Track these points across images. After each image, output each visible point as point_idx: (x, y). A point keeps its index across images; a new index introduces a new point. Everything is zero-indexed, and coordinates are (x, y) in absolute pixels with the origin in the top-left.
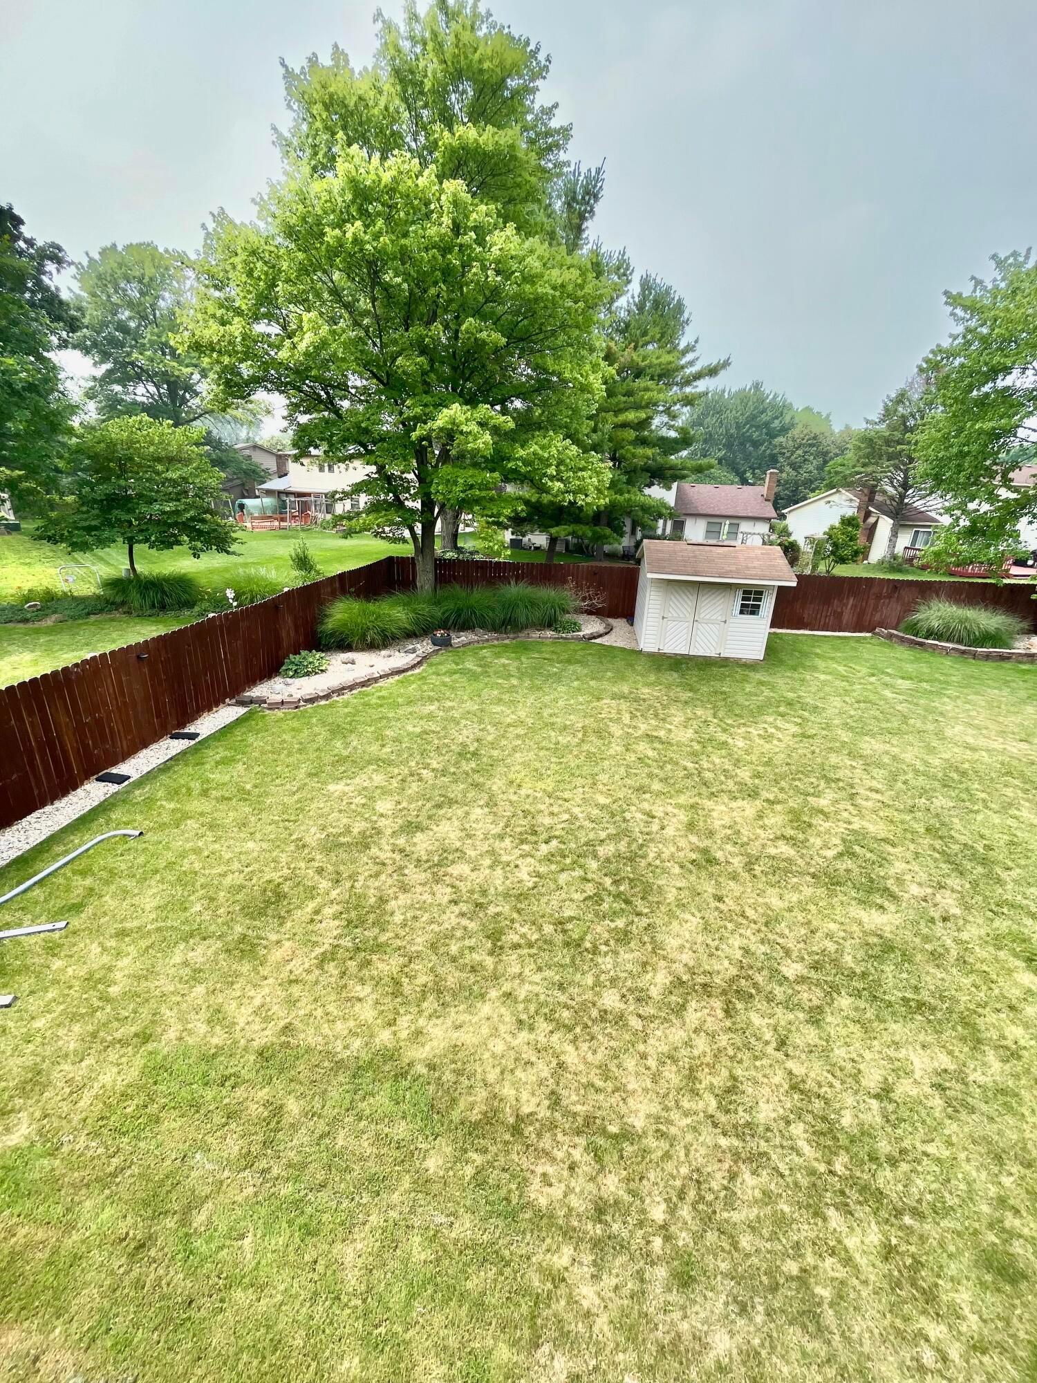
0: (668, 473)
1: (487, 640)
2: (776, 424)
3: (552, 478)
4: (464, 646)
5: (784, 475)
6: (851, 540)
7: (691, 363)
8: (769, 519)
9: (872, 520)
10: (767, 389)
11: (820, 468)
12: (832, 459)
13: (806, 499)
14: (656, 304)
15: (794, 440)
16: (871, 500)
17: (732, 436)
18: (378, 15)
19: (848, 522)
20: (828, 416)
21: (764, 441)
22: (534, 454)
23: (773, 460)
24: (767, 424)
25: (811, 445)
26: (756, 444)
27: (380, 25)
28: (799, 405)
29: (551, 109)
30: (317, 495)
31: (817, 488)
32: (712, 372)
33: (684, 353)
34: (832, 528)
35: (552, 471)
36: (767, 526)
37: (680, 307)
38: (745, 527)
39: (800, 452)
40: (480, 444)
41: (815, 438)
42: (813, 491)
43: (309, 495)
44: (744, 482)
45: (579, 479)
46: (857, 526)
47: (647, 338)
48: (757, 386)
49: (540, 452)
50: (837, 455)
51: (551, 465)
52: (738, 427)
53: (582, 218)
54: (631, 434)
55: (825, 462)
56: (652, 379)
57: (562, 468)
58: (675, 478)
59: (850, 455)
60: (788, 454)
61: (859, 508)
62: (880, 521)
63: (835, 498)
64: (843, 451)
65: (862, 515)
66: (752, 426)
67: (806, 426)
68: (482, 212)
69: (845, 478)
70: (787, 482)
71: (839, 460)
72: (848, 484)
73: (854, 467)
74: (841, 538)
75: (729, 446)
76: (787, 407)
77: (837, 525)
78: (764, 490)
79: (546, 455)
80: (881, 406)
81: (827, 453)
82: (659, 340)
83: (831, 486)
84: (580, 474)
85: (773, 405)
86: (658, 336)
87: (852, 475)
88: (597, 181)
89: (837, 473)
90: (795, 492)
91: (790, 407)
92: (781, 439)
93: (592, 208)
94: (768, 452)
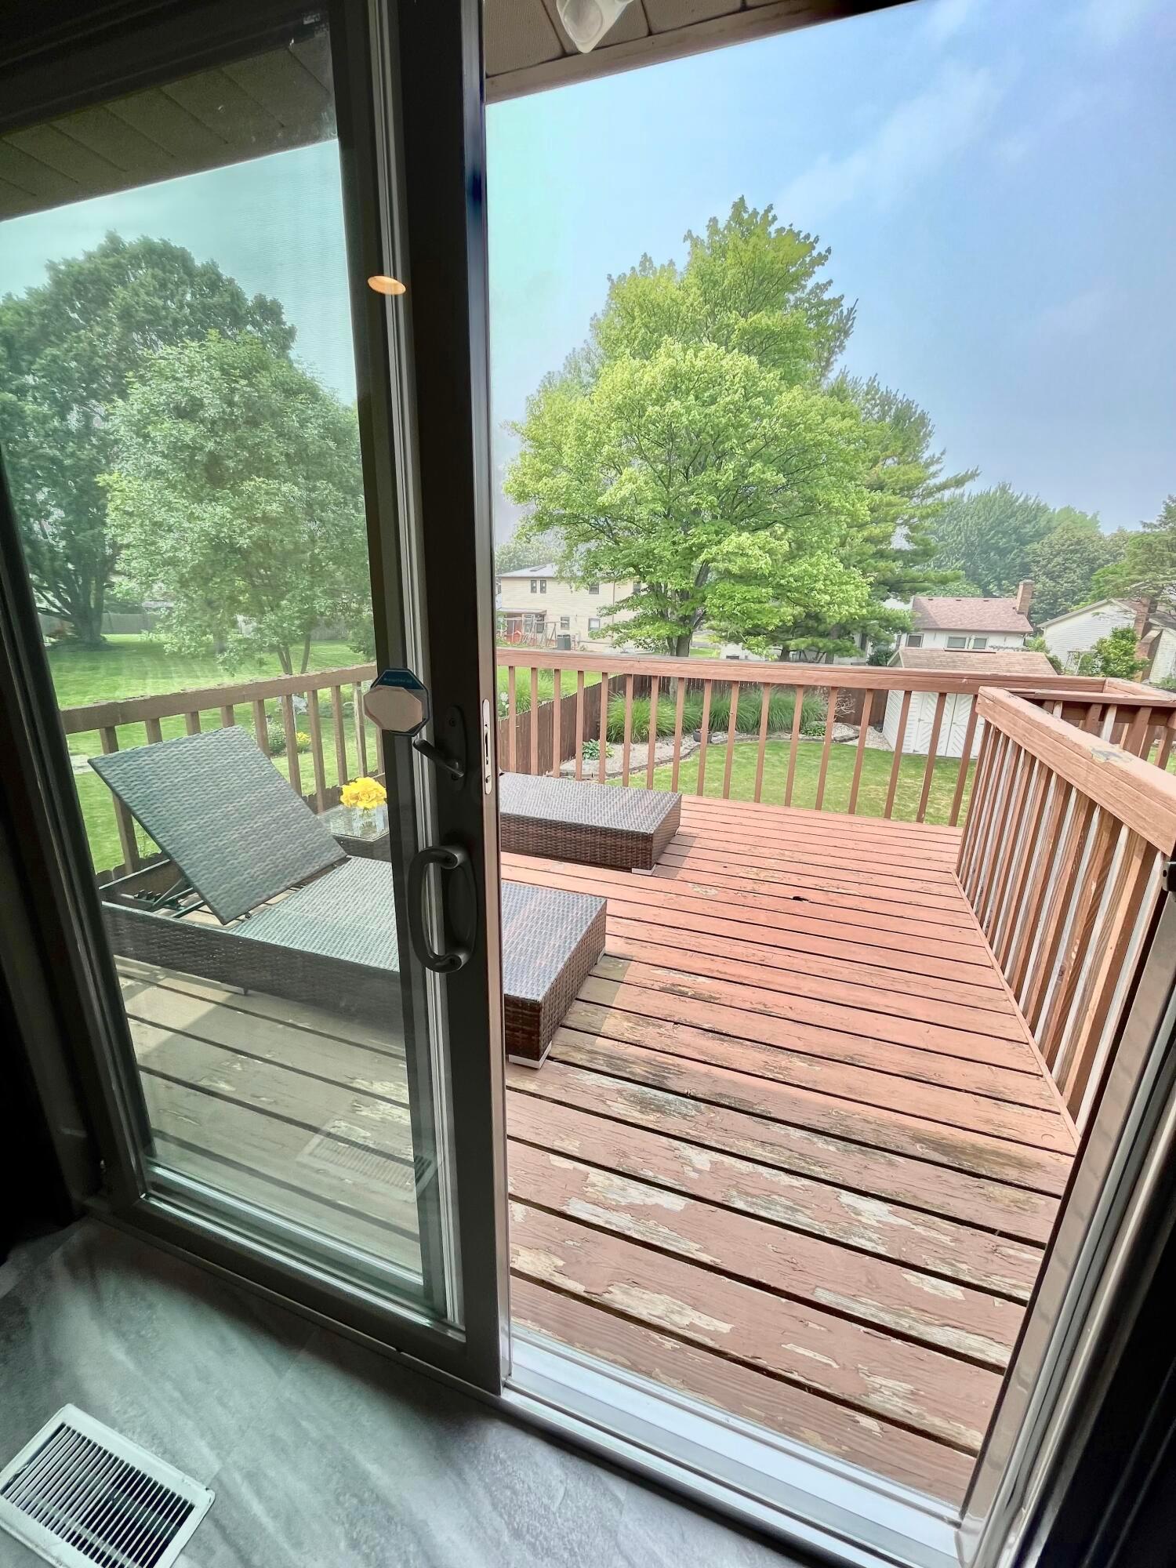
0: (907, 586)
1: (742, 740)
2: (1028, 529)
3: (820, 591)
4: (722, 743)
5: (1039, 586)
6: (1125, 654)
7: (934, 475)
8: (1024, 634)
9: (1153, 634)
10: (1014, 491)
11: (1086, 578)
12: (1101, 566)
13: (1067, 612)
14: (898, 419)
15: (1051, 546)
16: (1152, 610)
17: (972, 544)
18: (689, 236)
19: (1122, 635)
20: (1095, 516)
21: (1014, 548)
22: (805, 571)
23: (1025, 569)
24: (1016, 530)
25: (1075, 551)
26: (1003, 552)
27: (688, 243)
28: (1055, 506)
29: (825, 285)
30: (528, 615)
31: (1082, 599)
32: (959, 482)
33: (927, 465)
34: (1102, 641)
35: (820, 585)
36: (1022, 641)
37: (922, 421)
38: (993, 641)
39: (1059, 559)
40: (762, 563)
41: (1078, 542)
42: (1077, 603)
43: (520, 615)
44: (988, 594)
45: (843, 592)
46: (1133, 640)
47: (888, 453)
48: (1003, 490)
49: (810, 569)
50: (1108, 561)
51: (819, 580)
52: (981, 535)
53: (832, 352)
54: (871, 549)
55: (1093, 570)
56: (894, 493)
57: (828, 582)
58: (914, 591)
59: (1124, 561)
60: (1044, 563)
61: (1137, 620)
62: (1165, 636)
63: (1107, 609)
64: (1115, 557)
65: (1141, 628)
66: (998, 532)
67: (1067, 530)
68: (770, 378)
69: (1117, 586)
70: (1042, 594)
71: (1111, 566)
72: (1121, 595)
73: (1128, 574)
74: (1113, 653)
75: (969, 555)
76: (1041, 510)
77: (1109, 638)
78: (1016, 602)
79: (815, 572)
80: (1162, 508)
81: (1095, 559)
82: (901, 454)
83: (1100, 597)
84: (844, 587)
85: (1024, 508)
86: (900, 450)
87: (1125, 584)
88: (848, 320)
89: (1107, 582)
90: (1054, 604)
91: (1045, 510)
92: (1036, 546)
93: (842, 342)
94: (1018, 560)
